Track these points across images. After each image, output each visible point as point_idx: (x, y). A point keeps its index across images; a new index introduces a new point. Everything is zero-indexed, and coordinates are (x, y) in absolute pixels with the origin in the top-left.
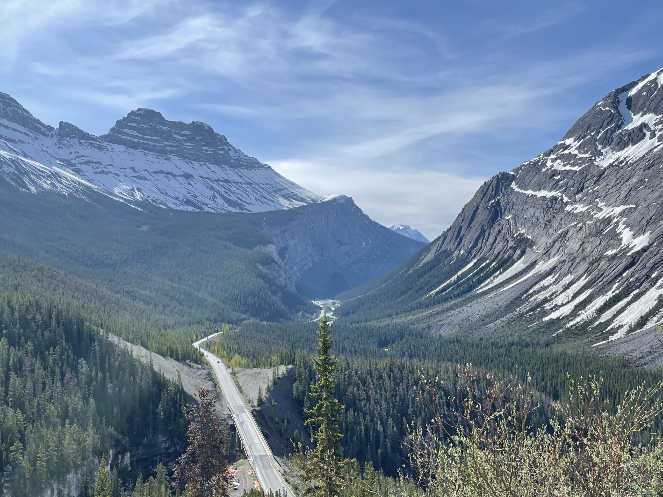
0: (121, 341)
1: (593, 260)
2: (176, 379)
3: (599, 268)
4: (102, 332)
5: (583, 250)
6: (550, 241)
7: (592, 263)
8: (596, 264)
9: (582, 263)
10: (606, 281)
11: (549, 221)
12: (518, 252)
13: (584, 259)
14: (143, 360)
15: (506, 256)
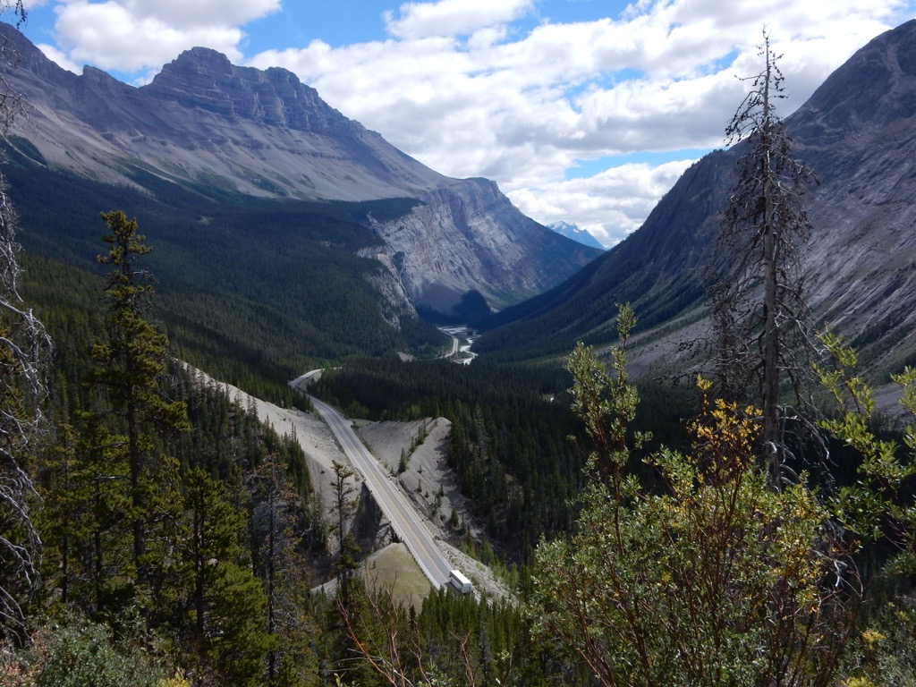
0: (213, 380)
1: (843, 278)
3: (850, 290)
4: (185, 365)
5: (829, 264)
7: (840, 284)
8: (848, 284)
9: (826, 283)
10: (860, 308)
12: (736, 266)
13: (830, 277)
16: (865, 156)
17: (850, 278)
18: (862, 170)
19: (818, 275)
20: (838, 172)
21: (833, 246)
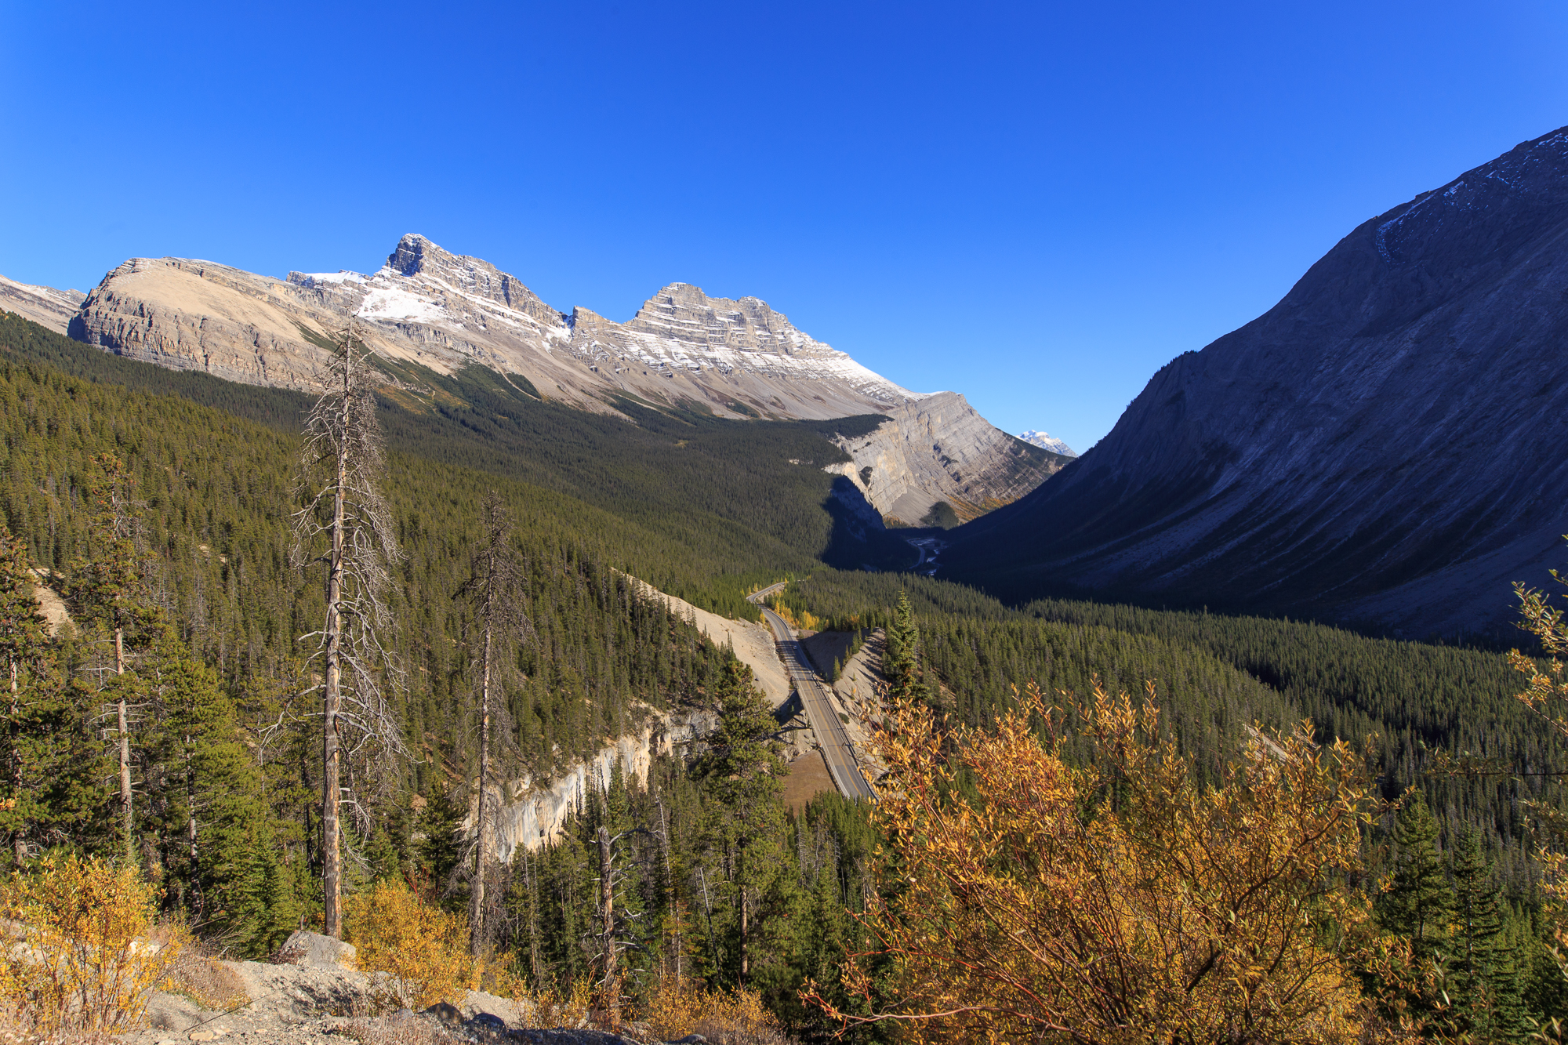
0: (656, 591)
1: (1329, 478)
2: (726, 643)
3: (1338, 490)
4: (630, 578)
5: (1314, 464)
6: (1261, 452)
7: (1326, 484)
8: (1334, 484)
9: (1311, 483)
10: (1350, 509)
11: (1262, 422)
12: (1212, 469)
13: (1315, 478)
14: (684, 617)
15: (1193, 474)
16: (1353, 348)
17: (1338, 478)
18: (1350, 364)
19: (1302, 476)
20: (1322, 367)
21: (1317, 445)
